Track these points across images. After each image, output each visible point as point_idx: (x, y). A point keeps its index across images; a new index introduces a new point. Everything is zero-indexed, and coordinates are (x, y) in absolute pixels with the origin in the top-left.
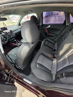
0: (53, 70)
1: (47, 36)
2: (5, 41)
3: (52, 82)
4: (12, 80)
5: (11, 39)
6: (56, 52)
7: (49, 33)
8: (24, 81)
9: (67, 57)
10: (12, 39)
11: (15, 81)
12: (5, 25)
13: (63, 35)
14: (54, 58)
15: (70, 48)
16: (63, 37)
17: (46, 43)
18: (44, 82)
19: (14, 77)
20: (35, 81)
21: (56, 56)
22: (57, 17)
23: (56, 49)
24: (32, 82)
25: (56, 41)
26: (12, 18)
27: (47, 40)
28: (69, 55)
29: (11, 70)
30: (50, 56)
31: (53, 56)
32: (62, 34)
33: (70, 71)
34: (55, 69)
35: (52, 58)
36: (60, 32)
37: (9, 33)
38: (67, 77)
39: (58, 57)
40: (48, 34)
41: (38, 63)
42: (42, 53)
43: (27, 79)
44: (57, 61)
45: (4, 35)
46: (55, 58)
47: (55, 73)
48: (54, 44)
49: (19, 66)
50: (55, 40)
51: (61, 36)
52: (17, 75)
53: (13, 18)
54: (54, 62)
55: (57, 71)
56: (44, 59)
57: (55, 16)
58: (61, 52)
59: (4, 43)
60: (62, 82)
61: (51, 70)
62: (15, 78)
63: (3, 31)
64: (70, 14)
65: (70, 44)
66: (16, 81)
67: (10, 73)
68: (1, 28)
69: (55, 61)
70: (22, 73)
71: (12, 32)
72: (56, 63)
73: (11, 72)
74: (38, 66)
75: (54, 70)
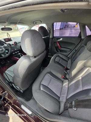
0: (63, 95)
1: (59, 51)
2: (6, 54)
3: (60, 115)
4: (5, 105)
5: (14, 52)
6: (68, 71)
7: (61, 47)
8: (22, 109)
9: (80, 78)
10: (16, 52)
11: (11, 107)
12: (10, 36)
13: (78, 50)
14: (65, 79)
15: (84, 67)
16: (78, 53)
17: (56, 59)
18: (48, 113)
19: (9, 101)
20: (36, 111)
21: (67, 77)
22: (73, 31)
23: (69, 68)
24: (32, 112)
25: (70, 57)
26: (21, 30)
27: (59, 56)
28: (83, 77)
29: (6, 92)
30: (60, 76)
31: (63, 77)
32: (76, 49)
33: (82, 99)
34: (65, 95)
35: (63, 79)
36: (75, 47)
37: (13, 45)
38: (77, 108)
39: (70, 78)
40: (59, 48)
41: (42, 84)
42: (50, 71)
43: (26, 106)
44: (69, 83)
45: (7, 47)
46: (67, 79)
47: (64, 100)
48: (67, 62)
49: (18, 87)
50: (68, 56)
51: (76, 51)
52: (13, 99)
53: (23, 29)
54: (64, 84)
55: (67, 98)
56: (52, 79)
57: (71, 29)
58: (73, 71)
59: (5, 56)
60: (71, 116)
61: (59, 96)
62: (10, 104)
63: (6, 43)
64: (86, 26)
65: (85, 61)
66: (11, 109)
67: (4, 96)
68: (5, 39)
69: (66, 84)
70: (21, 97)
71: (17, 44)
72: (67, 87)
73: (5, 94)
74: (42, 89)
75: (63, 97)
